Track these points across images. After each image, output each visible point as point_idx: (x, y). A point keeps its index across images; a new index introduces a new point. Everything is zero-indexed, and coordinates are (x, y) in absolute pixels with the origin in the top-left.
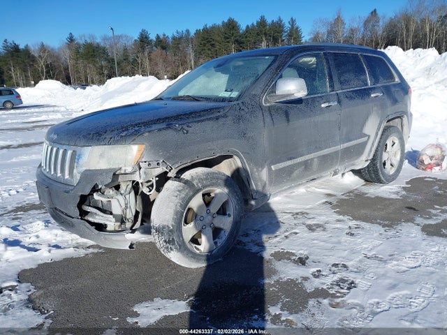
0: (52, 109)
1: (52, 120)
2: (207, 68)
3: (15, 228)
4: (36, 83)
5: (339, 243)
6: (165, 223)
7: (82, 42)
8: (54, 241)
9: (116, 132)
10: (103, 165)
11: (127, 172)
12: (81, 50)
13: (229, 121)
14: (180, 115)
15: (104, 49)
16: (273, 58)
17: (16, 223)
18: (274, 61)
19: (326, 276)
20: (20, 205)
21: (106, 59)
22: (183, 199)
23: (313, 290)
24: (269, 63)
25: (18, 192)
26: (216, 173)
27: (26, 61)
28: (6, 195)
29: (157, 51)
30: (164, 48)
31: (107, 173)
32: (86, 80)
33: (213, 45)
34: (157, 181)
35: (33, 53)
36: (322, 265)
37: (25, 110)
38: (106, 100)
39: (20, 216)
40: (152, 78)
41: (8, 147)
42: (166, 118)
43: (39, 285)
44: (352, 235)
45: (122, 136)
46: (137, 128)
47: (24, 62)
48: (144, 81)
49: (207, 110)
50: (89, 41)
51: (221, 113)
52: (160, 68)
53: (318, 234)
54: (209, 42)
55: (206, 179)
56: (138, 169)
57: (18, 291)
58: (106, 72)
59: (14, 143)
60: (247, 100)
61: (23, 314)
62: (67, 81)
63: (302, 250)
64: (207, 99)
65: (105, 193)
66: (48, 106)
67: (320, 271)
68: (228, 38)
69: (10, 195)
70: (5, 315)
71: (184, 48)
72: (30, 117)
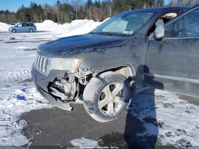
0: (48, 33)
1: (48, 38)
2: (117, 17)
3: (24, 90)
4: (43, 21)
5: (181, 116)
6: (90, 100)
7: (63, 3)
8: (39, 99)
9: (68, 51)
10: (60, 68)
11: (72, 72)
12: (62, 7)
13: (127, 48)
14: (101, 44)
15: (72, 7)
16: (153, 14)
17: (25, 87)
18: (154, 16)
19: (174, 136)
20: (28, 78)
21: (73, 11)
22: (99, 88)
23: (166, 144)
24: (151, 17)
25: (28, 72)
26: (118, 75)
27: (39, 11)
28: (23, 73)
29: (95, 8)
30: (98, 7)
31: (62, 72)
32: (64, 20)
33: (121, 6)
34: (86, 78)
35: (42, 8)
36: (172, 129)
37: (38, 33)
38: (71, 30)
39: (27, 84)
40: (92, 21)
41: (28, 50)
42: (94, 45)
43: (29, 122)
44: (188, 112)
45: (70, 54)
46: (78, 50)
47: (38, 11)
48: (88, 22)
49: (116, 41)
50: (66, 3)
51: (123, 43)
52: (96, 16)
53: (169, 109)
54: (119, 4)
55: (112, 78)
56: (77, 71)
57: (19, 124)
58: (72, 17)
59: (31, 48)
60: (138, 36)
61: (20, 137)
62: (56, 21)
63: (160, 118)
64: (116, 34)
65: (61, 82)
66: (47, 32)
67: (170, 132)
68: (128, 3)
69: (25, 73)
70: (12, 136)
71: (107, 7)
72: (39, 36)
